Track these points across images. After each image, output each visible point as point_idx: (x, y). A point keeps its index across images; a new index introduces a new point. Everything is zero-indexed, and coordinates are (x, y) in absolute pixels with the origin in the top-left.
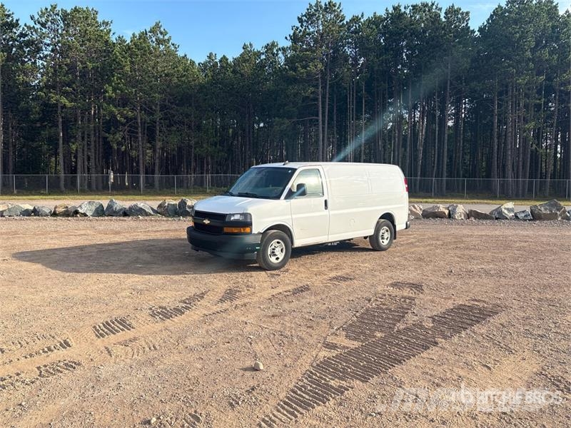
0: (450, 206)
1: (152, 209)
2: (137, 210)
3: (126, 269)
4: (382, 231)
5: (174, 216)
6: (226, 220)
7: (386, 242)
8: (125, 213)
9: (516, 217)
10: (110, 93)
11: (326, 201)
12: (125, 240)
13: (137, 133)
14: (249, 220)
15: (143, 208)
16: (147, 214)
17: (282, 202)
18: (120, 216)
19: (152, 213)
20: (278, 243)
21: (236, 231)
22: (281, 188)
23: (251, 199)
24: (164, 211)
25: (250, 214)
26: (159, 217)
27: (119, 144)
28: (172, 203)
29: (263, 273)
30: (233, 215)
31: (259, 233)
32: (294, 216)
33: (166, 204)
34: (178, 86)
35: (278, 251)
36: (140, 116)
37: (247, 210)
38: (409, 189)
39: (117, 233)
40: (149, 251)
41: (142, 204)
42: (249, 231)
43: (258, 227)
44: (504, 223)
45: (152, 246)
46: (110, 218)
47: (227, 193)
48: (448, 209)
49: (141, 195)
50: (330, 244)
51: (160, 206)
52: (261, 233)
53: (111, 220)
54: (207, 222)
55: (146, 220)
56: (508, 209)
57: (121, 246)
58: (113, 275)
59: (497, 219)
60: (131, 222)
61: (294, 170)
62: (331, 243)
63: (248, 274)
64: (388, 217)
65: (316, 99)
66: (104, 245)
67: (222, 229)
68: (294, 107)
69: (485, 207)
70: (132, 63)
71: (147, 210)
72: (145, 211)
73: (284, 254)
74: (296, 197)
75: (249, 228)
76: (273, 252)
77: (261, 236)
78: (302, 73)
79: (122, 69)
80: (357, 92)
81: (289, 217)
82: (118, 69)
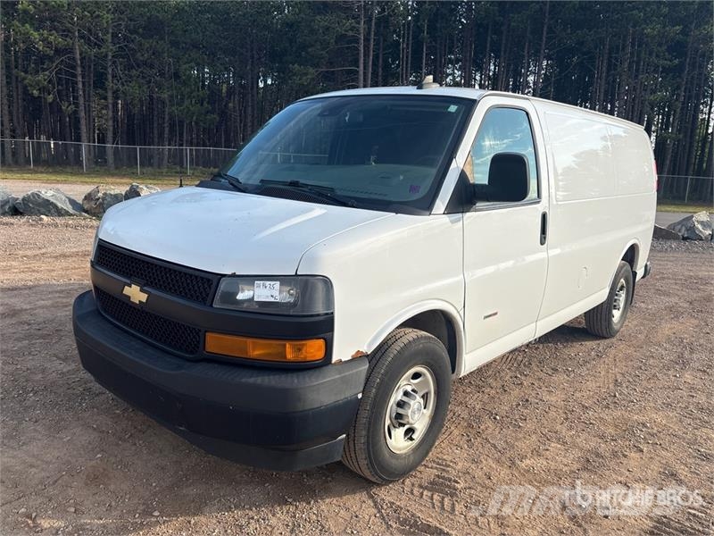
1: (73, 202)
2: (39, 205)
6: (218, 302)
7: (617, 315)
8: (15, 209)
11: (544, 217)
13: (74, 75)
14: (320, 309)
15: (52, 200)
16: (60, 213)
19: (71, 211)
20: (416, 376)
24: (96, 208)
25: (327, 283)
26: (85, 219)
27: (44, 90)
28: (112, 193)
30: (251, 279)
31: (359, 357)
32: (470, 275)
33: (100, 195)
35: (413, 407)
36: (79, 47)
41: (50, 193)
42: (318, 356)
43: (357, 330)
44: (703, 248)
47: (219, 178)
51: (88, 197)
52: (367, 356)
54: (135, 293)
56: (702, 223)
59: (685, 239)
64: (631, 254)
65: (357, 41)
67: (199, 335)
71: (59, 205)
72: (55, 206)
73: (428, 412)
74: (479, 205)
75: (321, 342)
76: (399, 416)
77: (365, 367)
80: (416, 36)
81: (457, 280)
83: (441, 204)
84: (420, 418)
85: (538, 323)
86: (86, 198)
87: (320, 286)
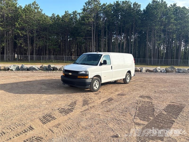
0: (141, 68)
1: (38, 68)
2: (33, 69)
3: (39, 92)
4: (127, 77)
5: (46, 71)
6: (79, 73)
7: (128, 81)
8: (28, 70)
9: (161, 71)
10: (17, 25)
11: (112, 66)
12: (32, 80)
13: (27, 40)
14: (87, 74)
15: (35, 67)
16: (36, 70)
17: (98, 66)
18: (26, 70)
19: (38, 70)
20: (97, 82)
21: (82, 77)
22: (98, 62)
23: (87, 66)
24: (42, 69)
25: (88, 71)
26: (41, 71)
27: (21, 44)
28: (45, 66)
29: (92, 93)
30: (82, 71)
31: (91, 78)
32: (102, 72)
33: (43, 66)
34: (42, 24)
35: (97, 85)
36: (29, 35)
37: (87, 70)
39: (27, 77)
40: (44, 84)
41: (34, 66)
42: (88, 78)
43: (91, 76)
44: (158, 74)
45: (44, 82)
46: (22, 71)
48: (140, 69)
49: (29, 63)
50: (112, 82)
51: (41, 67)
53: (23, 72)
54: (70, 74)
55: (36, 72)
56: (159, 69)
57: (31, 82)
58: (35, 94)
59: (155, 72)
60: (31, 73)
61: (102, 55)
63: (87, 93)
64: (129, 72)
65: (91, 31)
66: (25, 82)
67: (77, 76)
69: (151, 68)
70: (26, 15)
71: (36, 69)
72: (35, 69)
73: (98, 86)
74: (103, 65)
75: (88, 76)
76: (95, 85)
77: (91, 79)
78: (87, 22)
79: (22, 17)
80: (105, 29)
81: (100, 72)
82: (20, 17)
83: (98, 65)
84: (97, 86)
85: (112, 79)
86: (40, 67)
87: (87, 72)
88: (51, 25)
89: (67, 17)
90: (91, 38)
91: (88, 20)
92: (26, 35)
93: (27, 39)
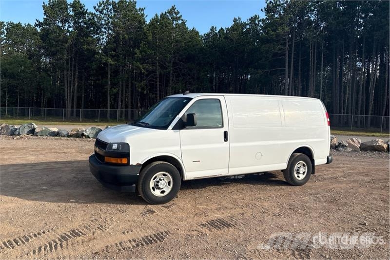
4: (297, 166)
6: (107, 149)
7: (302, 177)
10: (138, 54)
13: (156, 82)
14: (126, 151)
20: (165, 175)
21: (113, 161)
25: (128, 144)
27: (143, 89)
31: (138, 165)
32: (183, 148)
34: (185, 49)
35: (162, 184)
36: (159, 71)
38: (331, 124)
42: (126, 162)
43: (137, 158)
48: (387, 143)
50: (233, 177)
52: (140, 165)
61: (190, 100)
62: (235, 176)
65: (284, 55)
67: (104, 158)
68: (266, 61)
70: (154, 34)
74: (188, 127)
75: (126, 159)
76: (157, 186)
77: (140, 168)
78: (273, 35)
79: (147, 38)
80: (318, 48)
81: (178, 148)
82: (145, 39)
83: (170, 127)
84: (167, 189)
85: (230, 169)
87: (126, 145)
88: (202, 49)
89: (236, 29)
90: (284, 70)
91: (275, 32)
92: (154, 72)
93: (156, 78)
